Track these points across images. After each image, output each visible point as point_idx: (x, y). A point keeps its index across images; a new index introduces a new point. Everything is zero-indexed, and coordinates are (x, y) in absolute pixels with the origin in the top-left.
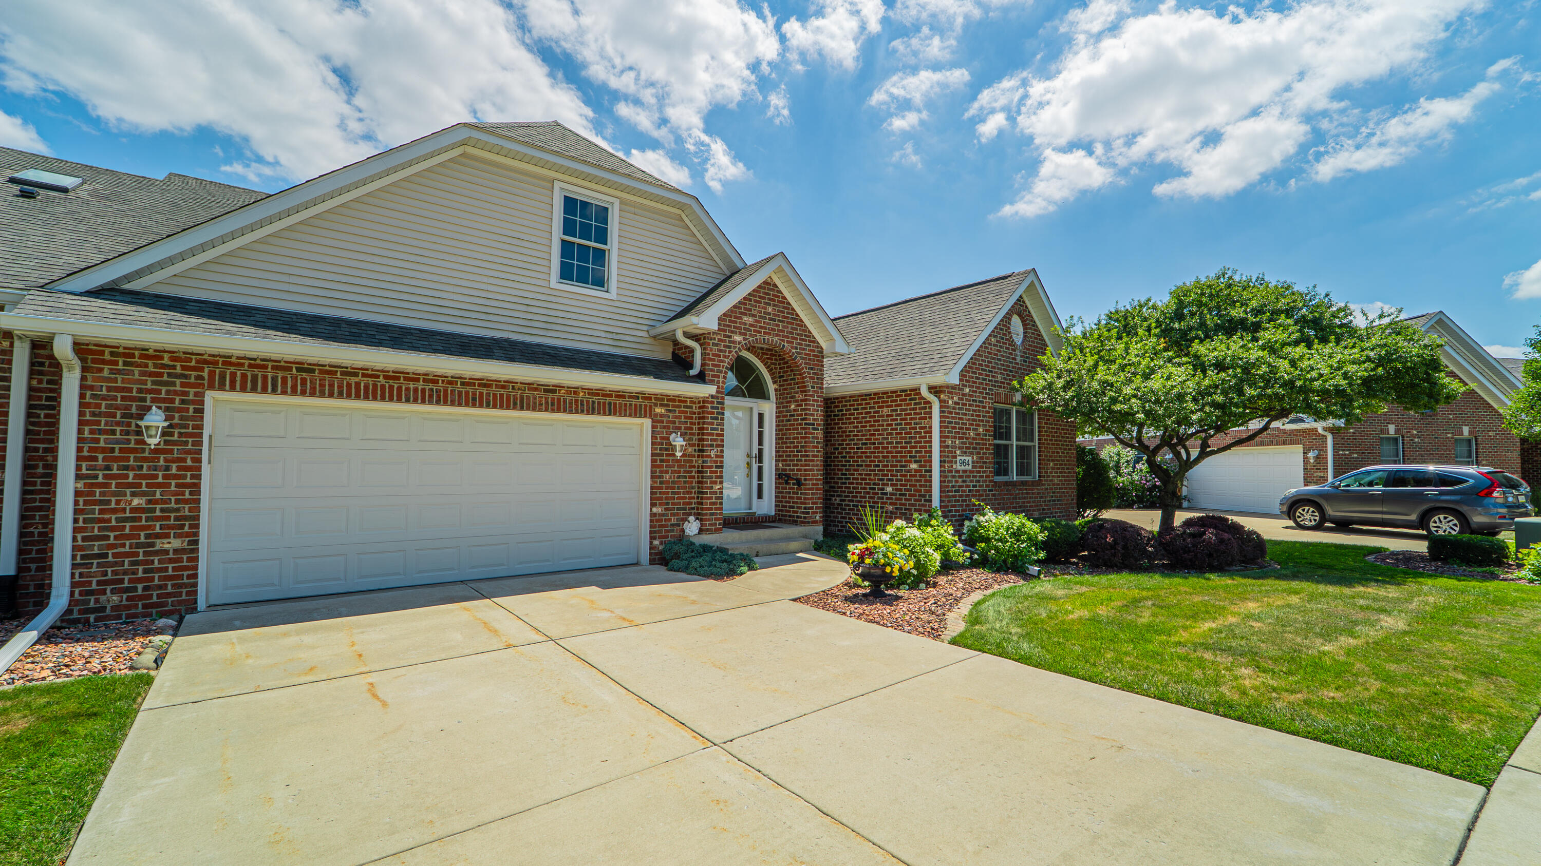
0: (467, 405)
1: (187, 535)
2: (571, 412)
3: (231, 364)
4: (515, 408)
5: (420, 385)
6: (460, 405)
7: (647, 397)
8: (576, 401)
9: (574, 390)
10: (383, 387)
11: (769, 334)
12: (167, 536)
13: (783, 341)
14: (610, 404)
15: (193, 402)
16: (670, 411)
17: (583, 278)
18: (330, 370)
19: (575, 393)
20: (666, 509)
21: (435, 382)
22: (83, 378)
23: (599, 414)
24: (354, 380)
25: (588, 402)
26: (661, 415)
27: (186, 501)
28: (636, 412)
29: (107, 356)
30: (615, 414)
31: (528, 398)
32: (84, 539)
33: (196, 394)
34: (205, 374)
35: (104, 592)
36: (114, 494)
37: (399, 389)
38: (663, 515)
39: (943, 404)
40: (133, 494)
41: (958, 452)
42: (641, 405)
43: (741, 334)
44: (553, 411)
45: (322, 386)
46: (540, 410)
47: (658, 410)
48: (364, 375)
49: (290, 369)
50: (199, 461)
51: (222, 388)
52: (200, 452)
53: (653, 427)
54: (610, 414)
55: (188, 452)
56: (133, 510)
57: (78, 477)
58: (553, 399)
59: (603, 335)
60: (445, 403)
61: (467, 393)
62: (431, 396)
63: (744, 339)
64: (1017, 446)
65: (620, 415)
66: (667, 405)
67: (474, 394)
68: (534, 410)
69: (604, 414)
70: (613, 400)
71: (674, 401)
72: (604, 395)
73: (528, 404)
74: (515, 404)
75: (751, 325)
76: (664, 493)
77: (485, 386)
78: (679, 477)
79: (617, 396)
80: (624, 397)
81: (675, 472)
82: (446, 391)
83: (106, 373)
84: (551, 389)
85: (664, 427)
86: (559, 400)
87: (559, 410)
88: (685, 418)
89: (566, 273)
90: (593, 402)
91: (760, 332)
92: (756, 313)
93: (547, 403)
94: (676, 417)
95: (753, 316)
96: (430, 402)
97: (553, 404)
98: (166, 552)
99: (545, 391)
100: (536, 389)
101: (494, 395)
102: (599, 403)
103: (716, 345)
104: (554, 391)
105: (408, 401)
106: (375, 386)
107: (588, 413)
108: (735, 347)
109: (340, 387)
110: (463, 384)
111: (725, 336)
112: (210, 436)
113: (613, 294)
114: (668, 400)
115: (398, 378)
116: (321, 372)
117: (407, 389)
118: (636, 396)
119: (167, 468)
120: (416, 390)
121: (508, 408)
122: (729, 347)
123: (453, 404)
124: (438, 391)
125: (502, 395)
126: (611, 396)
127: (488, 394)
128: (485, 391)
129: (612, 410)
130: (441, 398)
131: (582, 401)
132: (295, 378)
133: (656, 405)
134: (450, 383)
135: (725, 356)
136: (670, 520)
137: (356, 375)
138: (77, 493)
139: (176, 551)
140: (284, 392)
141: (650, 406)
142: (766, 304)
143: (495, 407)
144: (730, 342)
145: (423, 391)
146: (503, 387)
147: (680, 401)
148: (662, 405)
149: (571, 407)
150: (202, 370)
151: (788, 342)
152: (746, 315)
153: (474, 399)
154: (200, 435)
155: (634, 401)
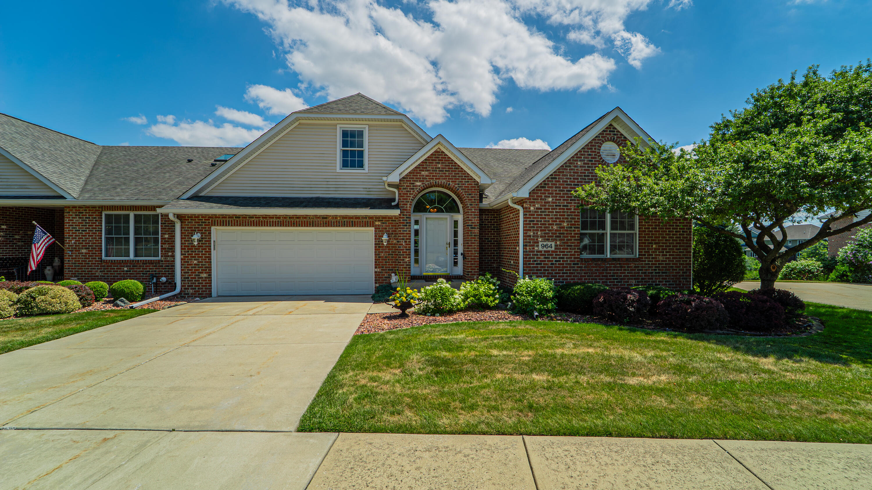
0: (291, 226)
1: (208, 273)
2: (334, 226)
3: (217, 217)
4: (310, 226)
5: (274, 220)
6: (289, 226)
7: (371, 217)
8: (337, 221)
9: (336, 217)
10: (262, 221)
11: (439, 179)
12: (203, 273)
13: (449, 181)
14: (352, 222)
15: (208, 230)
16: (383, 223)
17: (353, 165)
18: (245, 217)
19: (336, 218)
20: (382, 270)
21: (279, 218)
22: (181, 225)
23: (347, 226)
24: (252, 219)
25: (342, 222)
26: (379, 226)
27: (207, 262)
28: (366, 225)
29: (187, 218)
30: (355, 226)
31: (315, 221)
32: (184, 273)
33: (208, 228)
34: (210, 221)
35: (188, 289)
36: (190, 259)
37: (267, 221)
38: (380, 272)
39: (526, 210)
40: (194, 260)
41: (540, 239)
42: (368, 222)
43: (420, 181)
44: (326, 226)
45: (243, 222)
46: (321, 226)
47: (377, 223)
48: (256, 218)
49: (233, 217)
50: (211, 249)
51: (215, 225)
52: (210, 246)
53: (375, 231)
54: (352, 226)
55: (207, 246)
56: (195, 265)
57: (182, 254)
58: (326, 221)
59: (362, 190)
60: (283, 226)
61: (291, 221)
62: (278, 224)
63: (422, 184)
64: (611, 234)
65: (357, 226)
66: (382, 221)
67: (294, 222)
68: (318, 226)
69: (350, 226)
70: (354, 220)
71: (386, 218)
72: (349, 218)
73: (315, 224)
74: (310, 224)
75: (427, 176)
76: (381, 262)
77: (298, 218)
78: (389, 255)
79: (356, 218)
80: (359, 218)
81: (387, 252)
82: (283, 221)
83: (187, 223)
84: (325, 217)
85: (380, 231)
86: (329, 221)
87: (329, 226)
88: (392, 226)
89: (345, 164)
90: (344, 222)
91: (432, 179)
92: (430, 169)
93: (323, 223)
94: (387, 226)
95: (428, 171)
96: (278, 226)
97: (326, 224)
98: (203, 278)
99: (323, 218)
100: (319, 218)
101: (302, 221)
102: (347, 222)
103: (405, 189)
104: (326, 218)
105: (270, 226)
106: (259, 221)
107: (342, 226)
108: (416, 189)
109: (248, 222)
110: (289, 218)
111: (411, 183)
112: (214, 241)
113: (366, 171)
114: (382, 218)
115: (267, 218)
116: (242, 218)
117: (270, 222)
118: (365, 217)
119: (202, 252)
120: (273, 221)
121: (307, 226)
122: (413, 189)
123: (286, 226)
124: (281, 221)
125: (304, 221)
126: (353, 218)
127: (299, 221)
128: (298, 220)
130: (282, 224)
131: (339, 222)
132: (234, 221)
133: (376, 221)
134: (285, 218)
135: (410, 194)
136: (384, 275)
137: (253, 218)
138: (182, 259)
139: (205, 278)
140: (232, 226)
141: (373, 222)
142: (437, 163)
143: (302, 226)
144: (413, 186)
145: (275, 222)
146: (305, 218)
147: (389, 218)
148: (379, 221)
149: (334, 224)
150: (209, 220)
151: (452, 182)
152: (423, 171)
153: (294, 224)
154: (211, 241)
155: (364, 220)
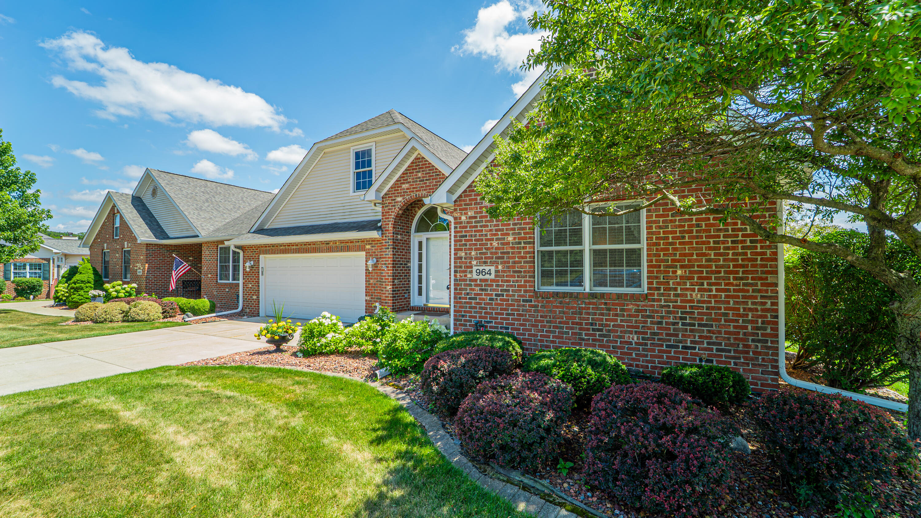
1: (257, 295)
3: (262, 247)
5: (295, 247)
7: (363, 241)
8: (337, 247)
9: (335, 242)
11: (420, 190)
14: (349, 246)
15: (257, 258)
16: (373, 247)
17: (363, 187)
20: (371, 297)
26: (368, 249)
27: (256, 286)
28: (359, 249)
29: (248, 249)
30: (350, 251)
31: (321, 247)
32: (244, 294)
33: (259, 256)
34: (258, 251)
35: (247, 308)
36: (248, 284)
38: (369, 301)
41: (474, 262)
42: (361, 245)
43: (401, 196)
47: (367, 247)
50: (259, 275)
51: (262, 254)
52: (259, 272)
53: (366, 256)
54: (348, 251)
56: (250, 288)
63: (403, 199)
64: (591, 250)
65: (352, 251)
66: (371, 244)
69: (346, 251)
75: (407, 189)
76: (371, 289)
78: (377, 281)
79: (351, 242)
80: (354, 242)
81: (375, 278)
83: (246, 253)
84: (327, 243)
85: (370, 255)
89: (358, 187)
90: (342, 247)
91: (413, 191)
92: (411, 180)
95: (409, 182)
101: (312, 248)
102: (345, 246)
103: (387, 207)
107: (340, 251)
108: (398, 205)
111: (392, 200)
112: (262, 268)
114: (370, 241)
118: (358, 241)
119: (254, 277)
120: (294, 249)
122: (394, 206)
129: (348, 249)
133: (366, 244)
138: (243, 283)
139: (255, 299)
141: (364, 246)
142: (417, 172)
144: (394, 203)
147: (374, 241)
148: (368, 244)
149: (333, 250)
150: (260, 249)
152: (404, 183)
154: (259, 268)
155: (357, 244)
